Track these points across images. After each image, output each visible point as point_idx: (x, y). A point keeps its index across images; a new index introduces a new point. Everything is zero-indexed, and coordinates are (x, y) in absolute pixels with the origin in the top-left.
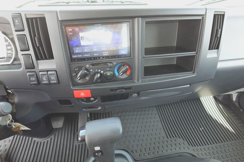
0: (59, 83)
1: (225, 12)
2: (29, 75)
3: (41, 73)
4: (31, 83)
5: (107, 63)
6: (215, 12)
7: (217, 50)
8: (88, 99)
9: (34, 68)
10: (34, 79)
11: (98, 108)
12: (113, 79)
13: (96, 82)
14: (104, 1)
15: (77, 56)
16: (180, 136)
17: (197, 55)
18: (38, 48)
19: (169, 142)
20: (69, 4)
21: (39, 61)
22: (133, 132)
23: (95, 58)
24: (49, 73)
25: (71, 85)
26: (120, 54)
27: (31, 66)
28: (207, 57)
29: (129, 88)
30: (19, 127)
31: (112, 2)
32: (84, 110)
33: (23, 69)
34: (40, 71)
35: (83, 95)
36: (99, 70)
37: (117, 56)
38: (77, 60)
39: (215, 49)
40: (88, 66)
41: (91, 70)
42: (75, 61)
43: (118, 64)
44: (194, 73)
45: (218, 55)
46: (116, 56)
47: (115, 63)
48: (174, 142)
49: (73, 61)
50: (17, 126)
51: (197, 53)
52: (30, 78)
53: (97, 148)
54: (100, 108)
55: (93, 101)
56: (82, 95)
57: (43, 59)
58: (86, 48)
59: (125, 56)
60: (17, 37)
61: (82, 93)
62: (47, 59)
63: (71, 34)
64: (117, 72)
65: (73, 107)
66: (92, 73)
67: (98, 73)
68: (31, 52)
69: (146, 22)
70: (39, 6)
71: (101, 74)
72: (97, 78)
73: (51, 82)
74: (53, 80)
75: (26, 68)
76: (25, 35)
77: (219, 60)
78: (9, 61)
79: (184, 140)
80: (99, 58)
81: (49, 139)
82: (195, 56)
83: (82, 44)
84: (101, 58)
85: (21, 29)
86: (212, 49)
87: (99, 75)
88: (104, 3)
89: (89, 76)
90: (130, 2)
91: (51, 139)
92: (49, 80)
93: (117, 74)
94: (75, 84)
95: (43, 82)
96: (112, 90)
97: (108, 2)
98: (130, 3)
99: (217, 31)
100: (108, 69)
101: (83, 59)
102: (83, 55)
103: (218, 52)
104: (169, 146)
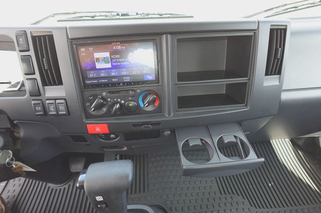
0: (69, 114)
1: (286, 26)
2: (34, 104)
3: (47, 102)
4: (36, 113)
5: (129, 90)
6: (272, 25)
7: (278, 76)
8: (107, 136)
9: (40, 95)
10: (40, 108)
11: (123, 148)
12: (137, 111)
13: (115, 115)
14: (137, 14)
15: (91, 82)
16: (238, 192)
17: (249, 82)
18: (46, 71)
19: (223, 200)
20: (95, 18)
21: (46, 87)
22: (174, 183)
23: (114, 84)
24: (57, 101)
25: (84, 117)
26: (145, 79)
27: (36, 93)
28: (264, 85)
29: (158, 124)
30: (21, 167)
31: (148, 14)
32: (105, 150)
33: (28, 97)
34: (47, 100)
35: (99, 130)
36: (119, 100)
37: (142, 82)
38: (90, 87)
39: (275, 74)
40: (104, 94)
41: (109, 100)
42: (88, 87)
43: (143, 92)
44: (246, 106)
45: (279, 82)
46: (140, 82)
47: (138, 91)
48: (229, 200)
49: (86, 87)
50: (18, 166)
51: (249, 80)
52: (35, 108)
53: (99, 198)
54: (125, 149)
55: (114, 139)
56: (97, 130)
57: (52, 85)
58: (102, 72)
59: (151, 82)
60: (21, 58)
61: (97, 128)
62: (56, 85)
63: (84, 54)
64: (142, 102)
65: (90, 145)
66: (109, 103)
67: (117, 103)
68: (37, 76)
69: (178, 39)
70: (58, 21)
71: (121, 105)
72: (116, 109)
73: (60, 113)
74: (62, 111)
75: (31, 96)
76: (30, 56)
77: (283, 89)
78: (16, 87)
79: (244, 199)
80: (119, 84)
81: (67, 186)
82: (247, 83)
83: (97, 67)
84: (121, 84)
85: (26, 49)
86: (271, 74)
87: (118, 106)
88: (137, 16)
89: (107, 107)
90: (171, 14)
91: (69, 185)
92: (57, 110)
93: (142, 105)
94: (89, 116)
95: (50, 113)
96: (135, 125)
97: (143, 15)
98: (170, 16)
99: (277, 50)
100: (130, 98)
101: (99, 85)
102: (98, 81)
103: (280, 78)
104: (222, 205)
